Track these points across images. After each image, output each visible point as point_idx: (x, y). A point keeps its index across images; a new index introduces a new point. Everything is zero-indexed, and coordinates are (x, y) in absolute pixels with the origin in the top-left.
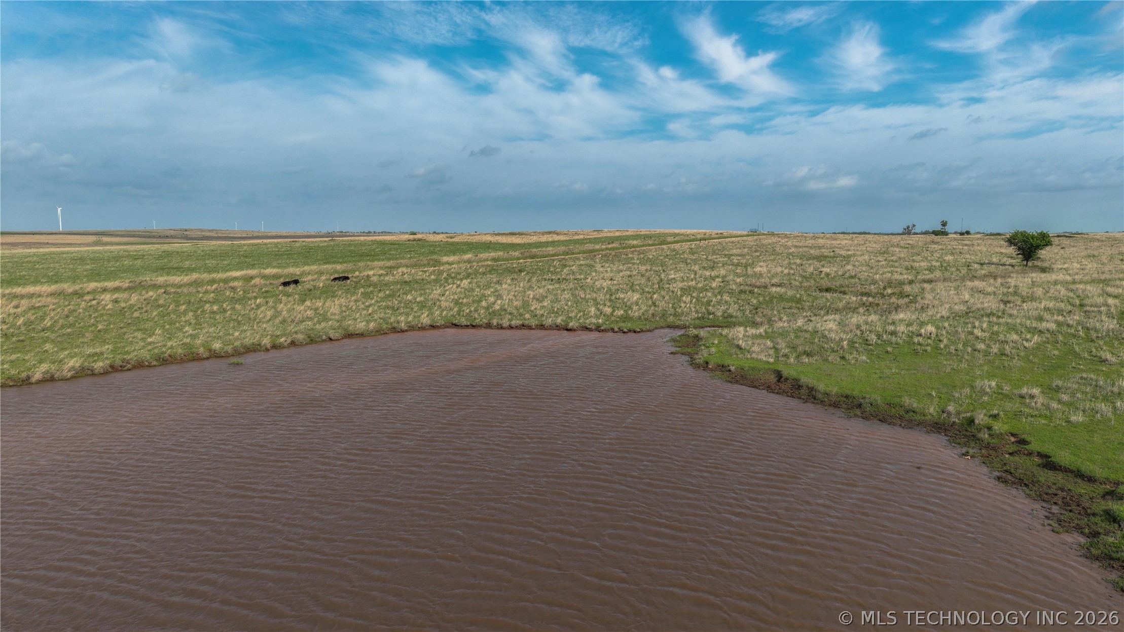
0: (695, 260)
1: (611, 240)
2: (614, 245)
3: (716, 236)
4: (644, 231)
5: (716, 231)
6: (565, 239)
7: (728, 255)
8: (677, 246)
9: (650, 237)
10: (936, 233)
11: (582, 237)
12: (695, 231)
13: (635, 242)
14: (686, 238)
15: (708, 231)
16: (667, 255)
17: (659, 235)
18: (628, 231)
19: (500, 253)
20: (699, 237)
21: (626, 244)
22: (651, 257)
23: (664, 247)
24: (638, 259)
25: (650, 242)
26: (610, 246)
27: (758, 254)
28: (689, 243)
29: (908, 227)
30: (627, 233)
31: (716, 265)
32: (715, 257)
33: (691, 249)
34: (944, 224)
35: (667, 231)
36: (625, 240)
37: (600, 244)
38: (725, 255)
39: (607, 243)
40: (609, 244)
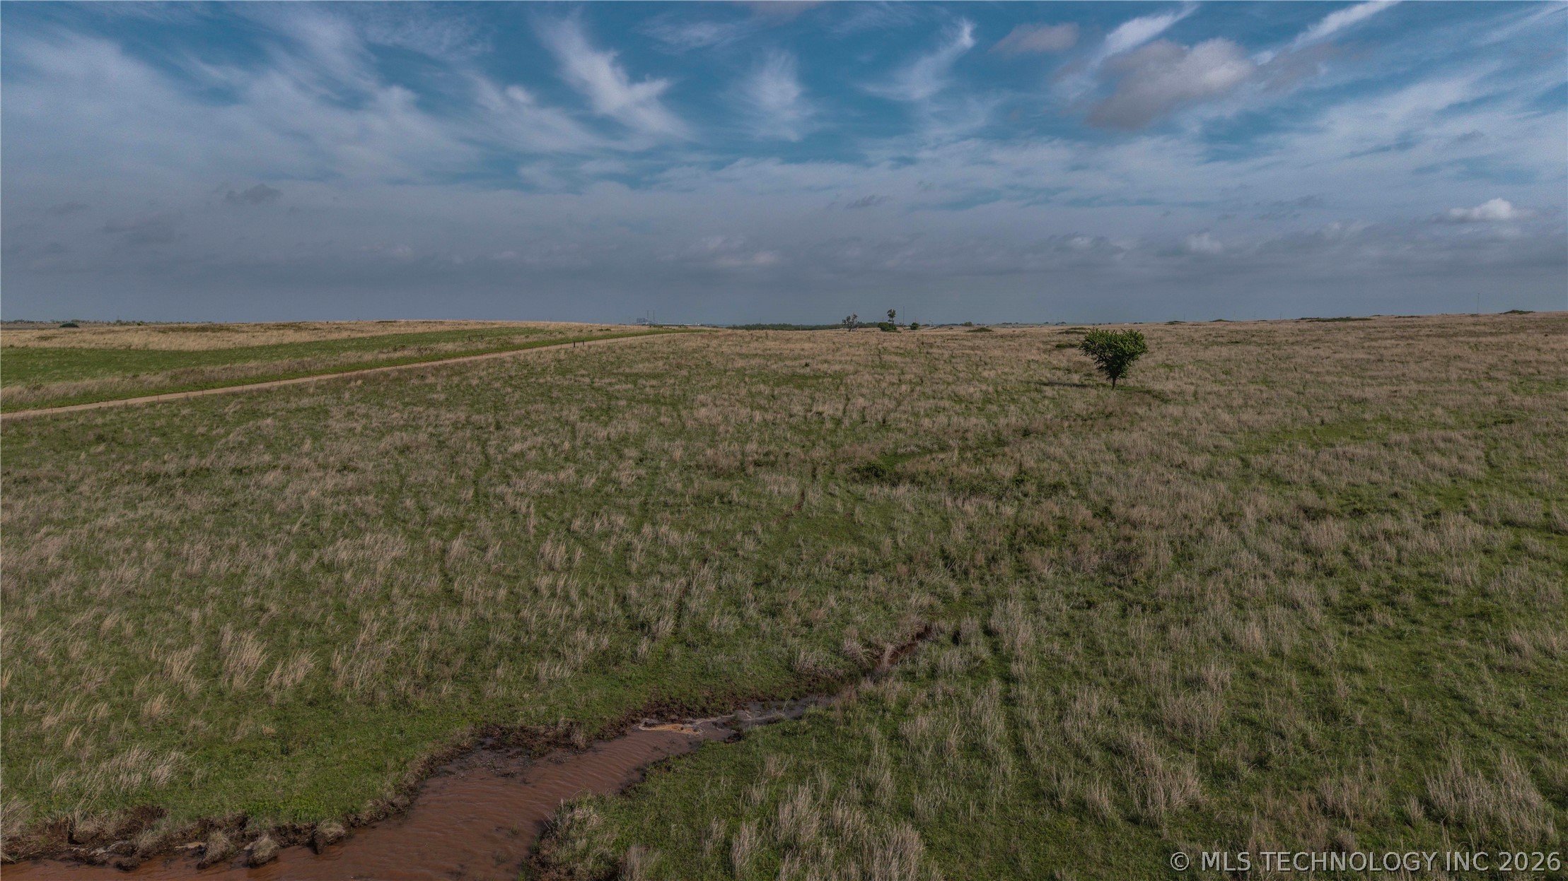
0: (568, 388)
1: (401, 342)
2: (406, 353)
3: (600, 334)
4: (473, 325)
5: (598, 325)
6: (313, 339)
7: (631, 375)
8: (530, 355)
9: (479, 335)
10: (884, 327)
11: (345, 335)
12: (563, 323)
13: (450, 347)
14: (548, 337)
15: (585, 325)
16: (511, 377)
17: (501, 332)
18: (441, 323)
19: (108, 379)
20: (571, 335)
21: (432, 350)
22: (475, 382)
23: (506, 355)
24: (445, 389)
25: (481, 346)
26: (398, 354)
27: (685, 372)
28: (553, 348)
29: (848, 318)
30: (440, 328)
31: (613, 403)
32: (607, 381)
33: (559, 361)
34: (892, 315)
35: (515, 324)
36: (432, 341)
37: (376, 352)
38: (627, 376)
39: (390, 349)
40: (395, 350)
